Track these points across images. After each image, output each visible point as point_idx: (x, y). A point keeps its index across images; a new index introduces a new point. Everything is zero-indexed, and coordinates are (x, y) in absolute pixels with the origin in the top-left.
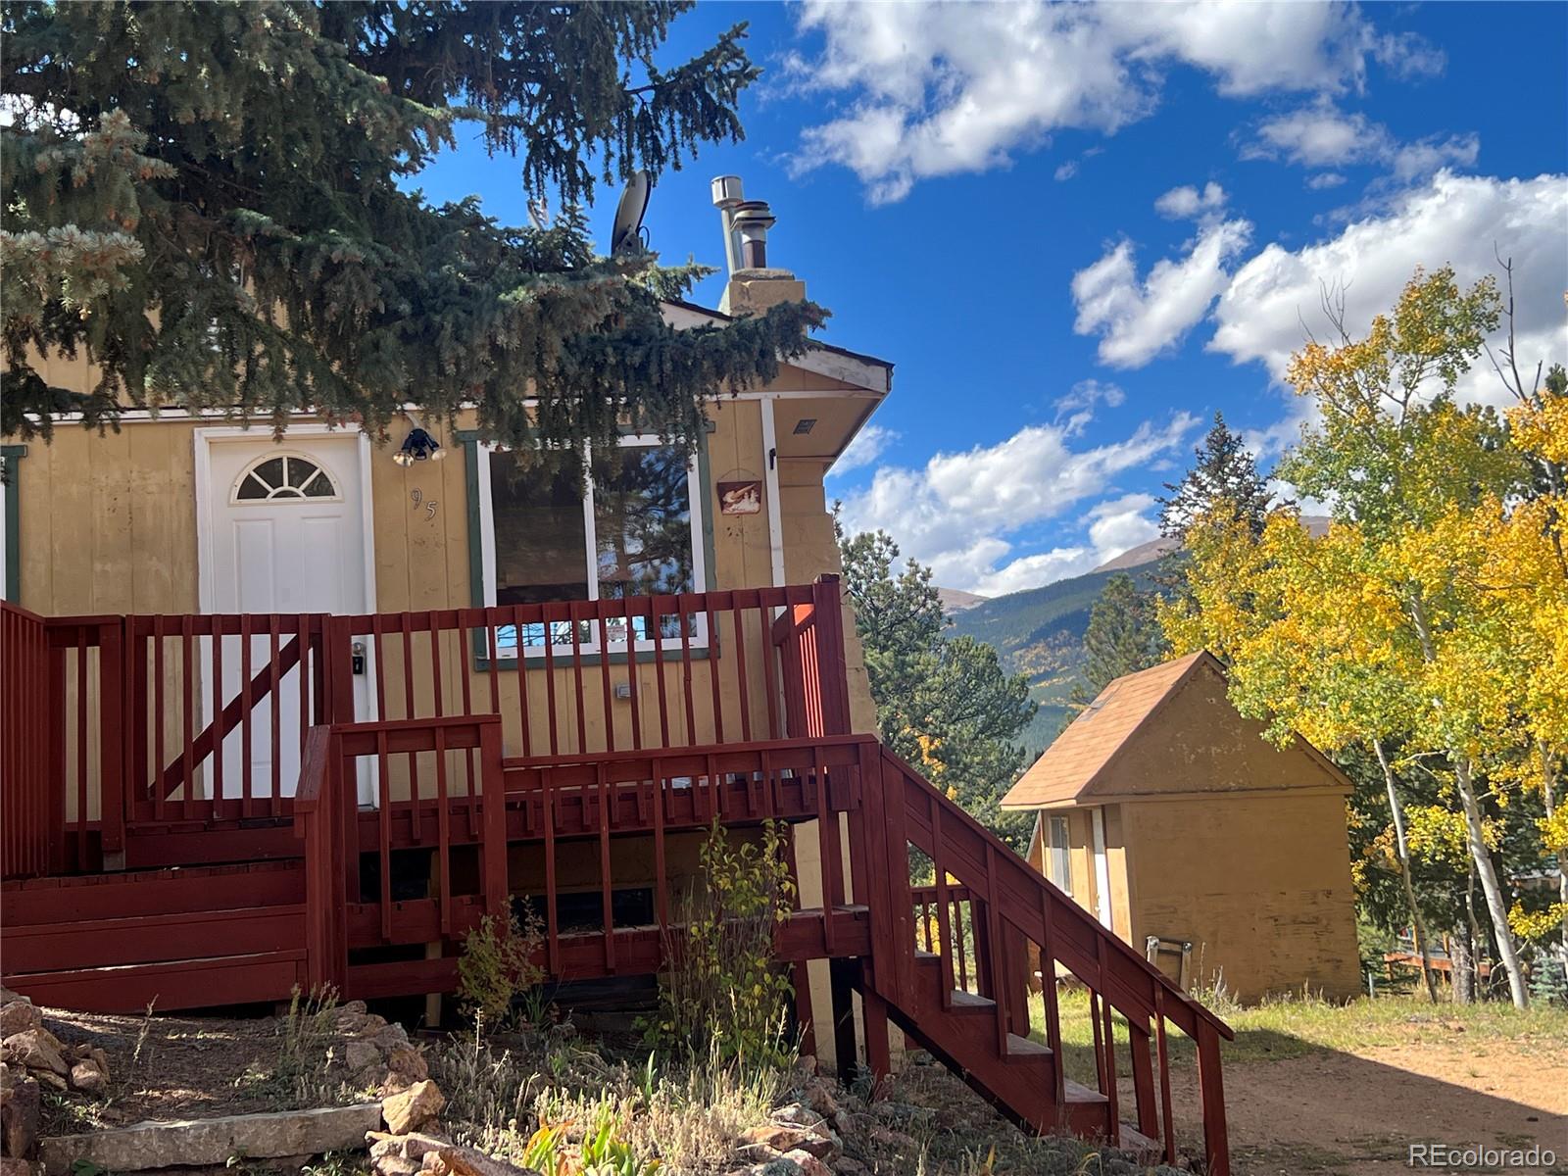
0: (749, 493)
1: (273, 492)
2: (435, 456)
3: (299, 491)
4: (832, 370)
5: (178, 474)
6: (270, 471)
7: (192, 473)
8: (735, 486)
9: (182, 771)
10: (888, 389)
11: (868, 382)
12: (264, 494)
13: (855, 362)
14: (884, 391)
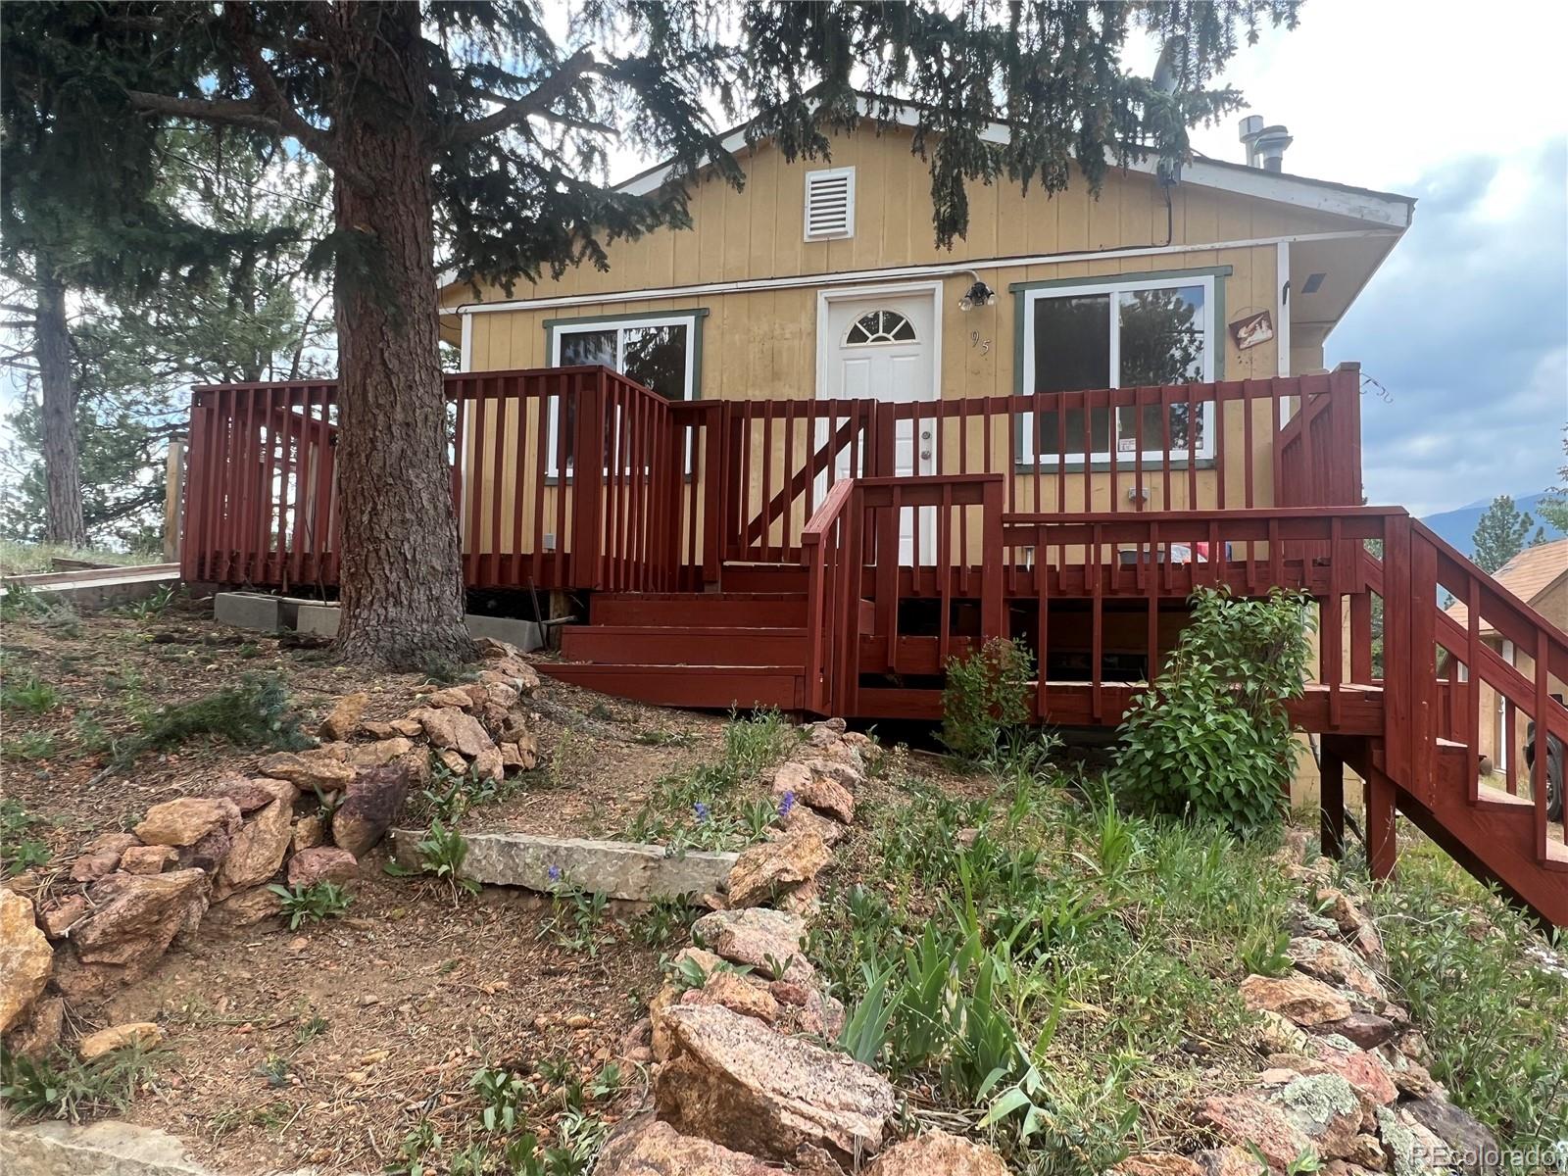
0: (1260, 323)
1: (871, 337)
2: (990, 302)
3: (890, 336)
4: (1350, 210)
5: (805, 324)
6: (870, 323)
7: (815, 324)
8: (1246, 323)
9: (760, 527)
10: (1409, 222)
11: (1388, 218)
12: (866, 339)
13: (1375, 200)
14: (1404, 225)
